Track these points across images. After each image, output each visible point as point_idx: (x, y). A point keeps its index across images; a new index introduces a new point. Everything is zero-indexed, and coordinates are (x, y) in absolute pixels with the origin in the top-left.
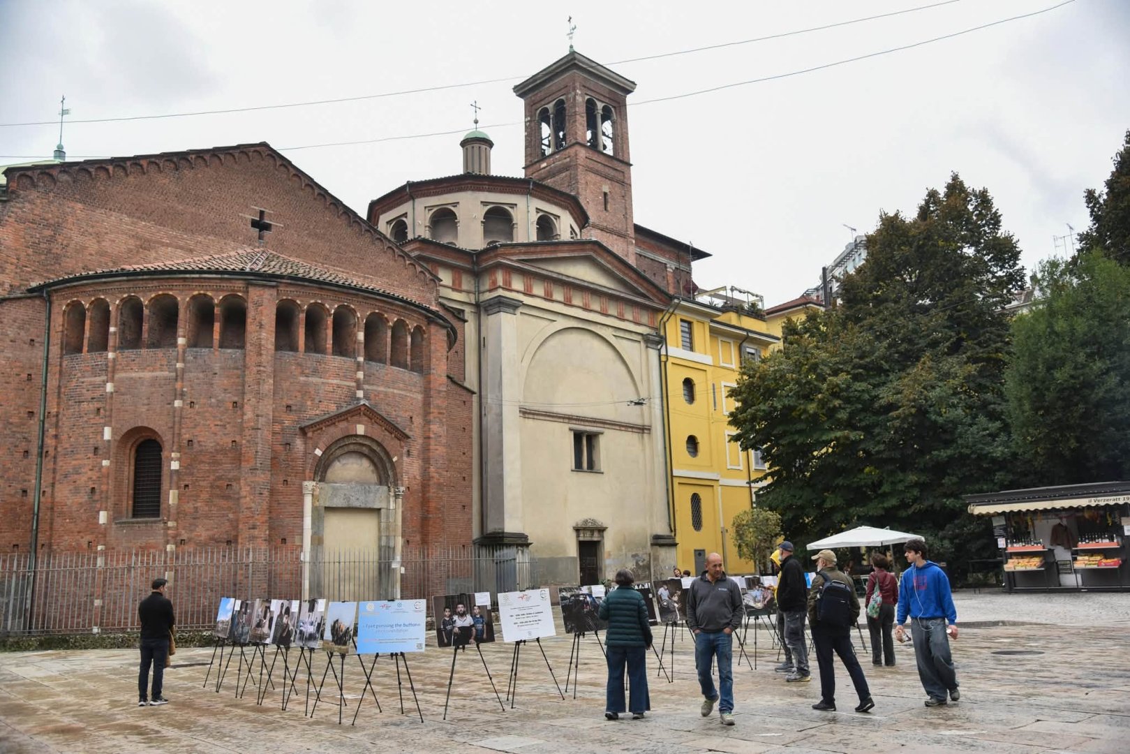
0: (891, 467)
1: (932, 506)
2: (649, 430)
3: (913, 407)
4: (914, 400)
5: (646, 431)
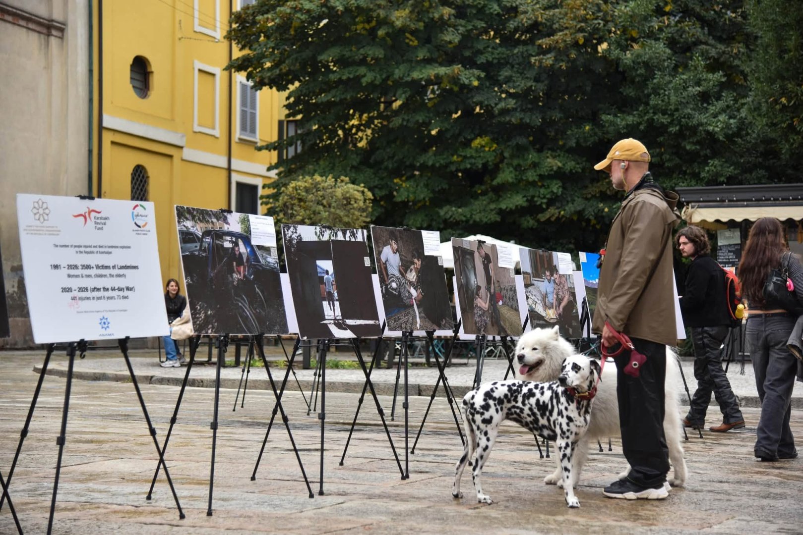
0: (522, 141)
1: (580, 213)
2: (62, 30)
3: (581, 30)
4: (584, 20)
5: (54, 32)
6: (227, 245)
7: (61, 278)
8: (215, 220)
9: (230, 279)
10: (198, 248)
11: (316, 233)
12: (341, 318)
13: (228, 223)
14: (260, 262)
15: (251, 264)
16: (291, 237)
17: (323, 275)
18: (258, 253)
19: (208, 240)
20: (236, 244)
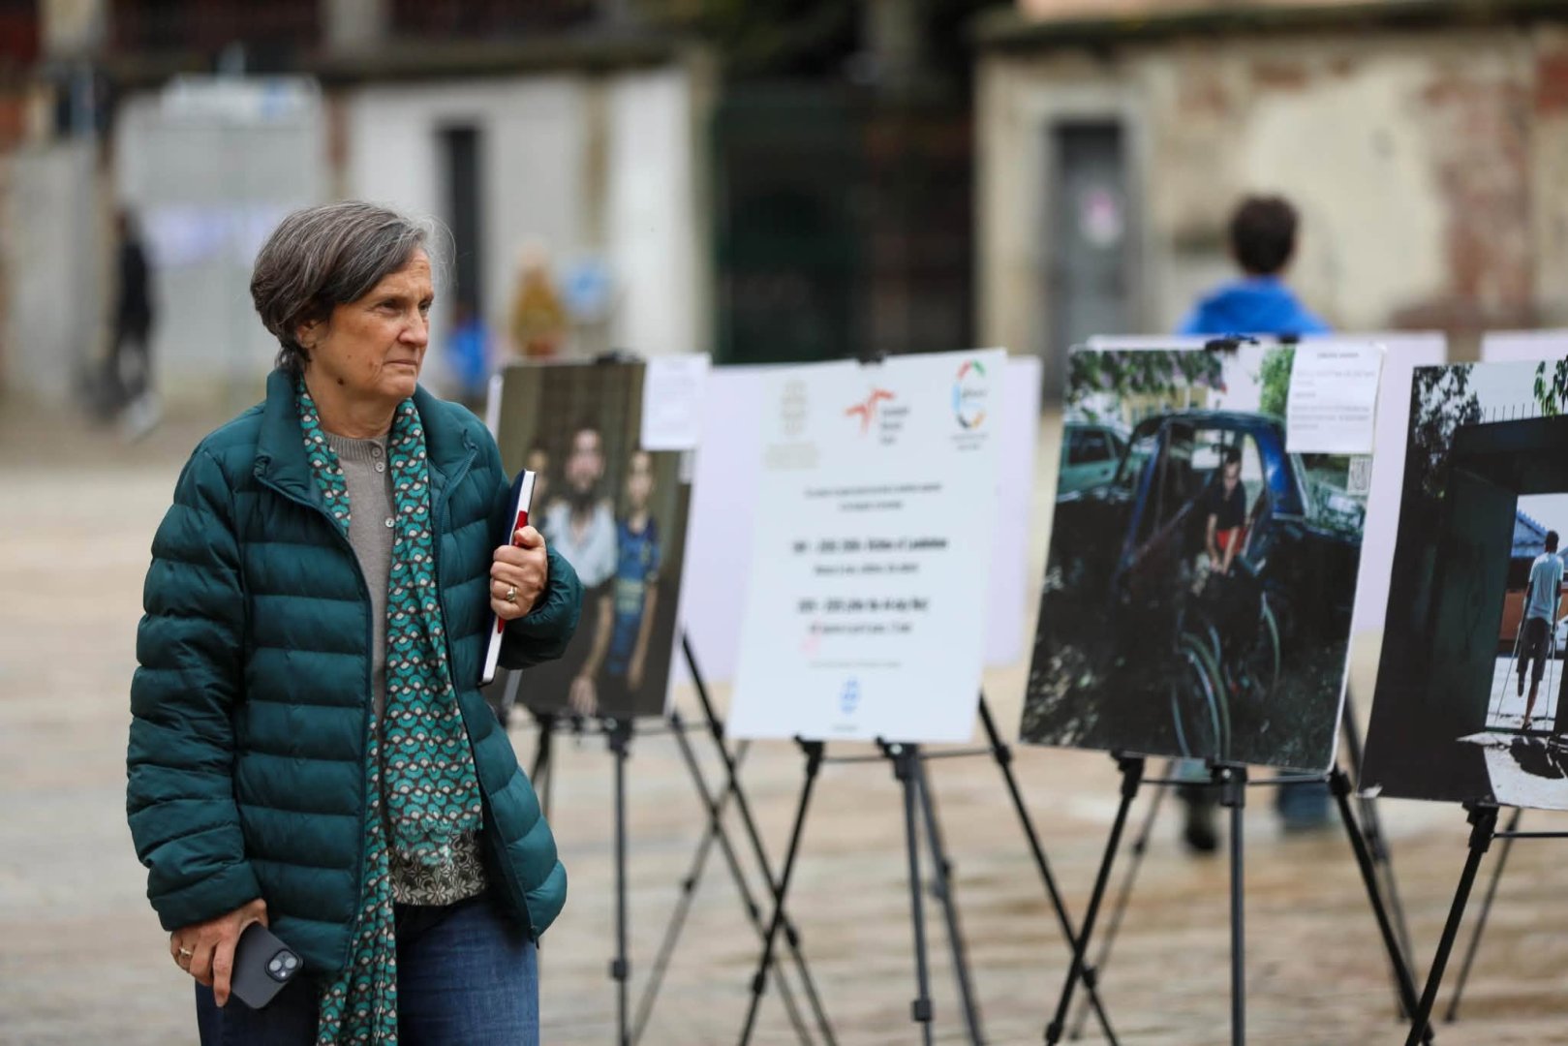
6: (1204, 459)
7: (800, 577)
8: (1180, 381)
9: (1185, 573)
10: (1111, 476)
11: (1539, 387)
12: (1550, 726)
13: (1220, 386)
14: (1300, 511)
15: (1269, 520)
16: (1438, 409)
17: (1530, 552)
18: (1304, 478)
19: (1148, 447)
20: (1234, 454)
